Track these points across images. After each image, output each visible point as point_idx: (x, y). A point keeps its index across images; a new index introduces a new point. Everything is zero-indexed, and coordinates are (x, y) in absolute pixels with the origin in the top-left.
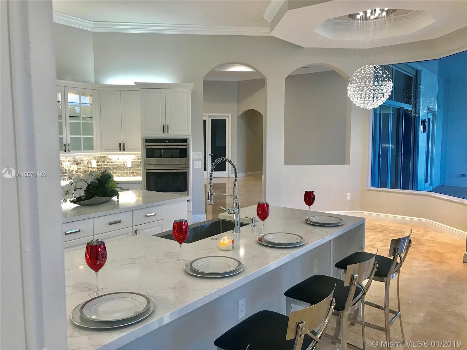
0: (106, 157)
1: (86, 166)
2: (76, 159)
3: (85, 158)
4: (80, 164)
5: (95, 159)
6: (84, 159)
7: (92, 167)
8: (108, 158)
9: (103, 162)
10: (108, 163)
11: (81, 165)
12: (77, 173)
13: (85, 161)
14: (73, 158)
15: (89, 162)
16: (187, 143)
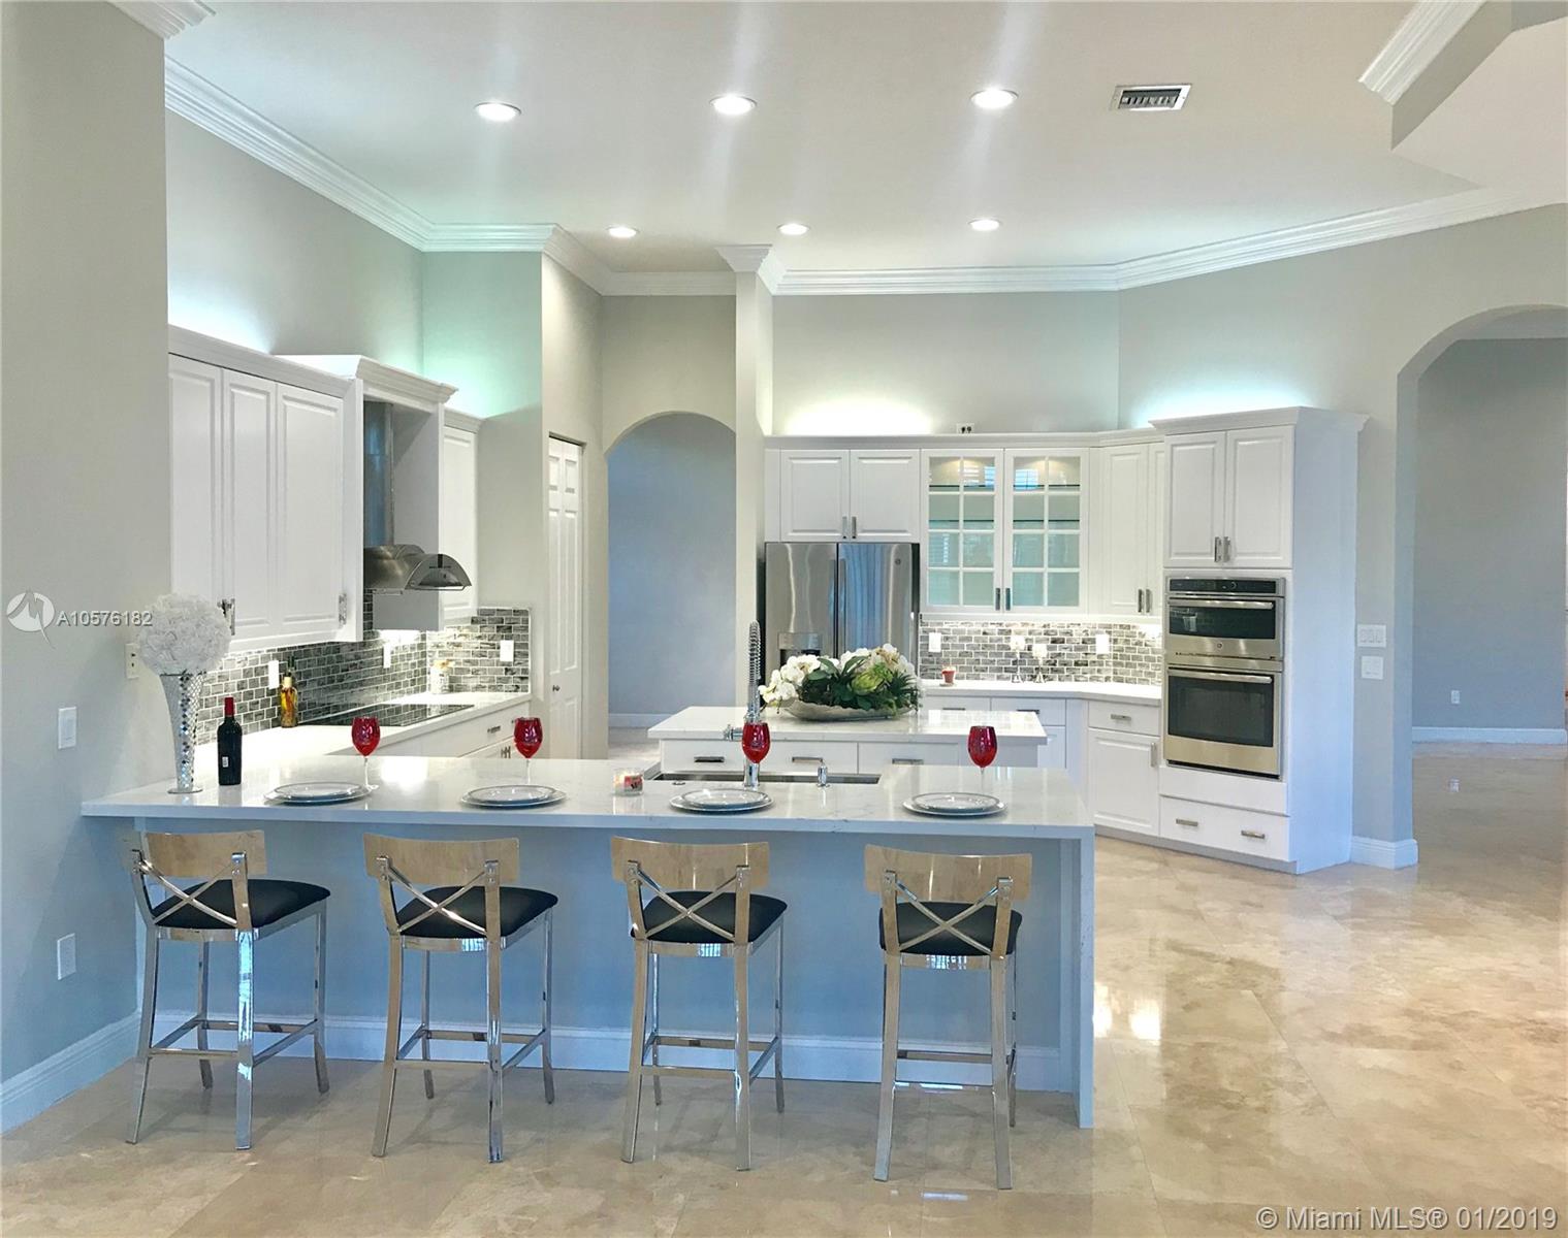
0: (1134, 627)
1: (1077, 649)
2: (1051, 628)
3: (1077, 628)
4: (1063, 642)
5: (1109, 633)
6: (1073, 629)
7: (1098, 652)
8: (1137, 632)
9: (1126, 640)
10: (1136, 644)
11: (1066, 645)
12: (1054, 665)
13: (1078, 637)
14: (1044, 626)
15: (1089, 639)
16: (1274, 592)
